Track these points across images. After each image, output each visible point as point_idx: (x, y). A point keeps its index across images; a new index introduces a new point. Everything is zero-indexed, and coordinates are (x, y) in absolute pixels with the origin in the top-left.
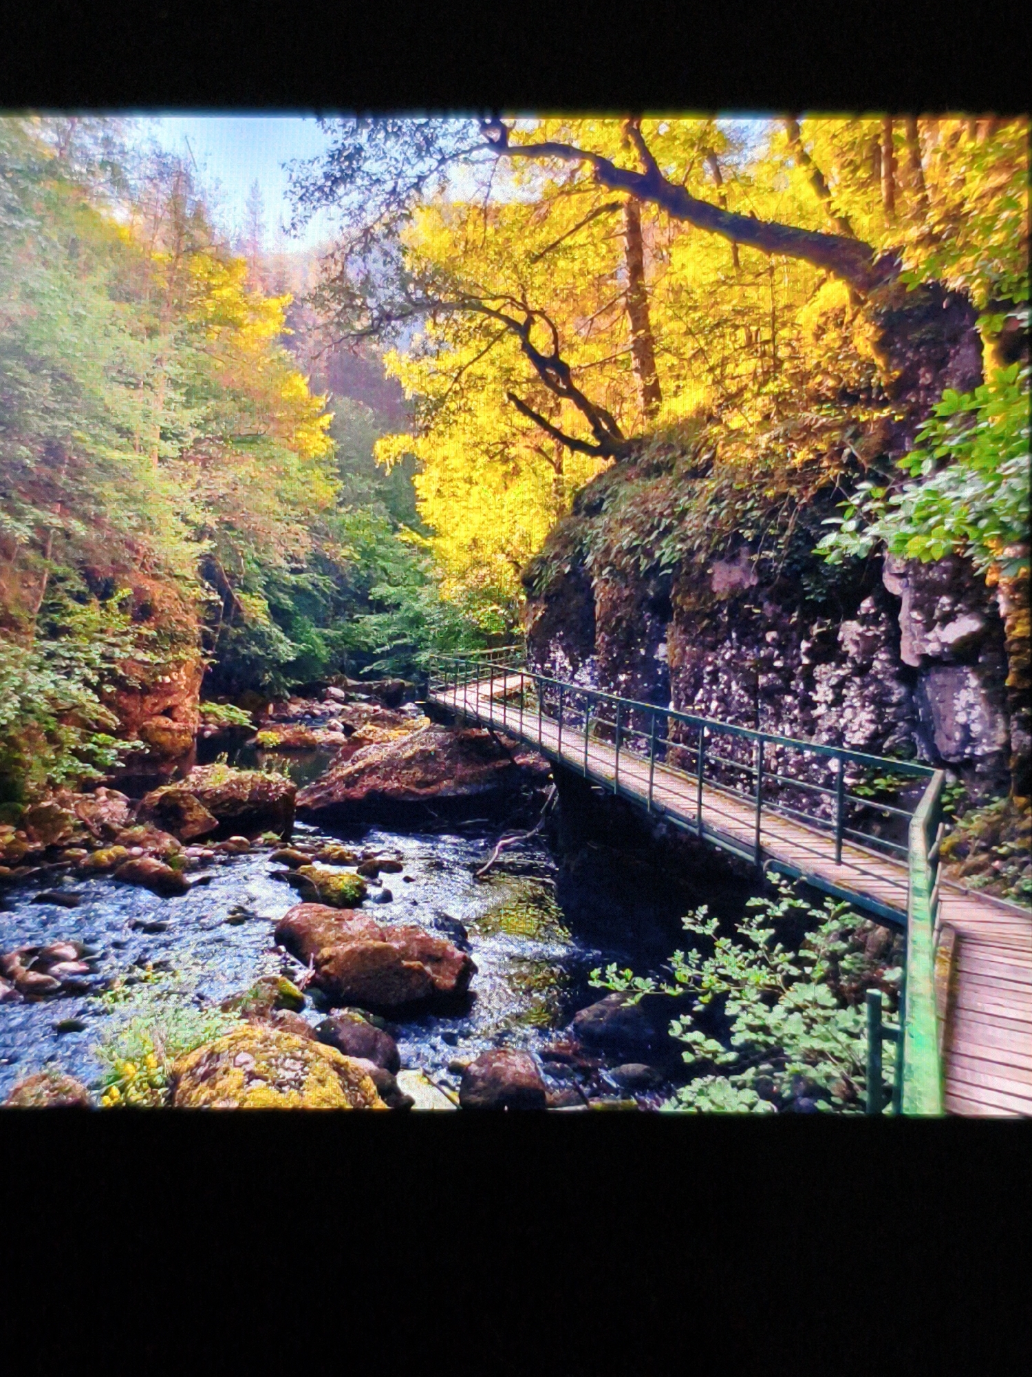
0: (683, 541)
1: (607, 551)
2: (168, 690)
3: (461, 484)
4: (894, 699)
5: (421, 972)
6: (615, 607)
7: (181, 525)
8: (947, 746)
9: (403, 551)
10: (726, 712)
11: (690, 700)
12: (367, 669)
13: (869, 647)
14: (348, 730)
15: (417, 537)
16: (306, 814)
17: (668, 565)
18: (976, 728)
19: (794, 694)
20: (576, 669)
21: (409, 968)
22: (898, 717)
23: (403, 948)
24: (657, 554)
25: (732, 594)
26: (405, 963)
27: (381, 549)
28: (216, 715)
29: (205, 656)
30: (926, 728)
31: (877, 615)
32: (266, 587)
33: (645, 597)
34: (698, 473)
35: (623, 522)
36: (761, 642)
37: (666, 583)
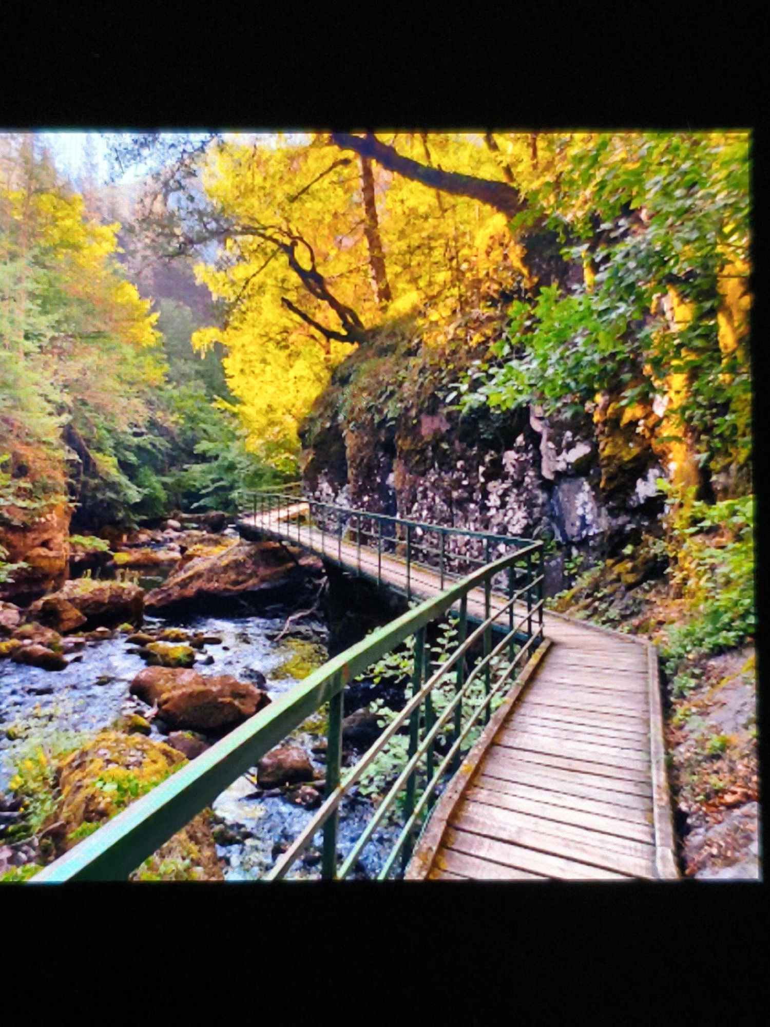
0: (401, 401)
1: (352, 411)
2: (44, 528)
3: (257, 364)
4: (540, 501)
5: (231, 704)
6: (359, 450)
7: (45, 404)
8: (572, 530)
9: (217, 416)
10: (432, 518)
11: (409, 511)
12: (195, 505)
13: (522, 468)
14: (183, 550)
15: (227, 405)
16: (153, 611)
17: (392, 419)
18: (589, 518)
19: (476, 503)
20: (337, 495)
21: (222, 703)
22: (542, 514)
23: (220, 691)
24: (386, 411)
25: (434, 438)
26: (220, 700)
27: (202, 415)
28: (83, 545)
29: (71, 501)
30: (559, 520)
31: (527, 446)
32: (114, 448)
33: (379, 441)
34: (412, 353)
35: (363, 389)
36: (453, 468)
37: (391, 430)
